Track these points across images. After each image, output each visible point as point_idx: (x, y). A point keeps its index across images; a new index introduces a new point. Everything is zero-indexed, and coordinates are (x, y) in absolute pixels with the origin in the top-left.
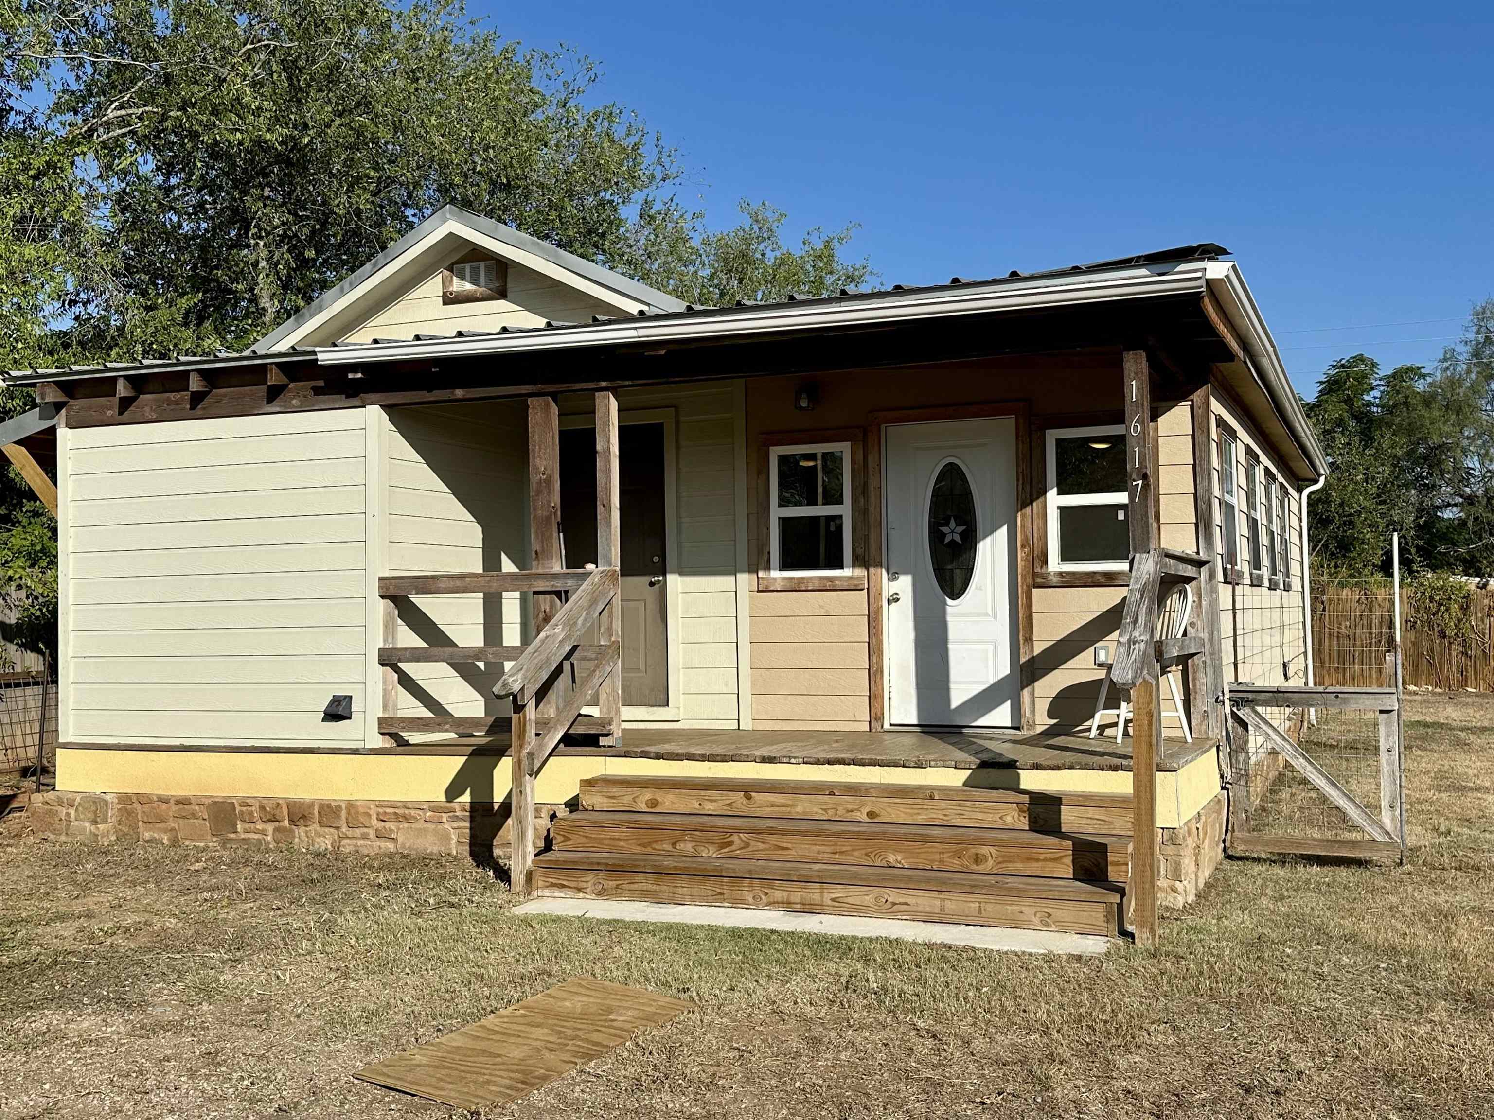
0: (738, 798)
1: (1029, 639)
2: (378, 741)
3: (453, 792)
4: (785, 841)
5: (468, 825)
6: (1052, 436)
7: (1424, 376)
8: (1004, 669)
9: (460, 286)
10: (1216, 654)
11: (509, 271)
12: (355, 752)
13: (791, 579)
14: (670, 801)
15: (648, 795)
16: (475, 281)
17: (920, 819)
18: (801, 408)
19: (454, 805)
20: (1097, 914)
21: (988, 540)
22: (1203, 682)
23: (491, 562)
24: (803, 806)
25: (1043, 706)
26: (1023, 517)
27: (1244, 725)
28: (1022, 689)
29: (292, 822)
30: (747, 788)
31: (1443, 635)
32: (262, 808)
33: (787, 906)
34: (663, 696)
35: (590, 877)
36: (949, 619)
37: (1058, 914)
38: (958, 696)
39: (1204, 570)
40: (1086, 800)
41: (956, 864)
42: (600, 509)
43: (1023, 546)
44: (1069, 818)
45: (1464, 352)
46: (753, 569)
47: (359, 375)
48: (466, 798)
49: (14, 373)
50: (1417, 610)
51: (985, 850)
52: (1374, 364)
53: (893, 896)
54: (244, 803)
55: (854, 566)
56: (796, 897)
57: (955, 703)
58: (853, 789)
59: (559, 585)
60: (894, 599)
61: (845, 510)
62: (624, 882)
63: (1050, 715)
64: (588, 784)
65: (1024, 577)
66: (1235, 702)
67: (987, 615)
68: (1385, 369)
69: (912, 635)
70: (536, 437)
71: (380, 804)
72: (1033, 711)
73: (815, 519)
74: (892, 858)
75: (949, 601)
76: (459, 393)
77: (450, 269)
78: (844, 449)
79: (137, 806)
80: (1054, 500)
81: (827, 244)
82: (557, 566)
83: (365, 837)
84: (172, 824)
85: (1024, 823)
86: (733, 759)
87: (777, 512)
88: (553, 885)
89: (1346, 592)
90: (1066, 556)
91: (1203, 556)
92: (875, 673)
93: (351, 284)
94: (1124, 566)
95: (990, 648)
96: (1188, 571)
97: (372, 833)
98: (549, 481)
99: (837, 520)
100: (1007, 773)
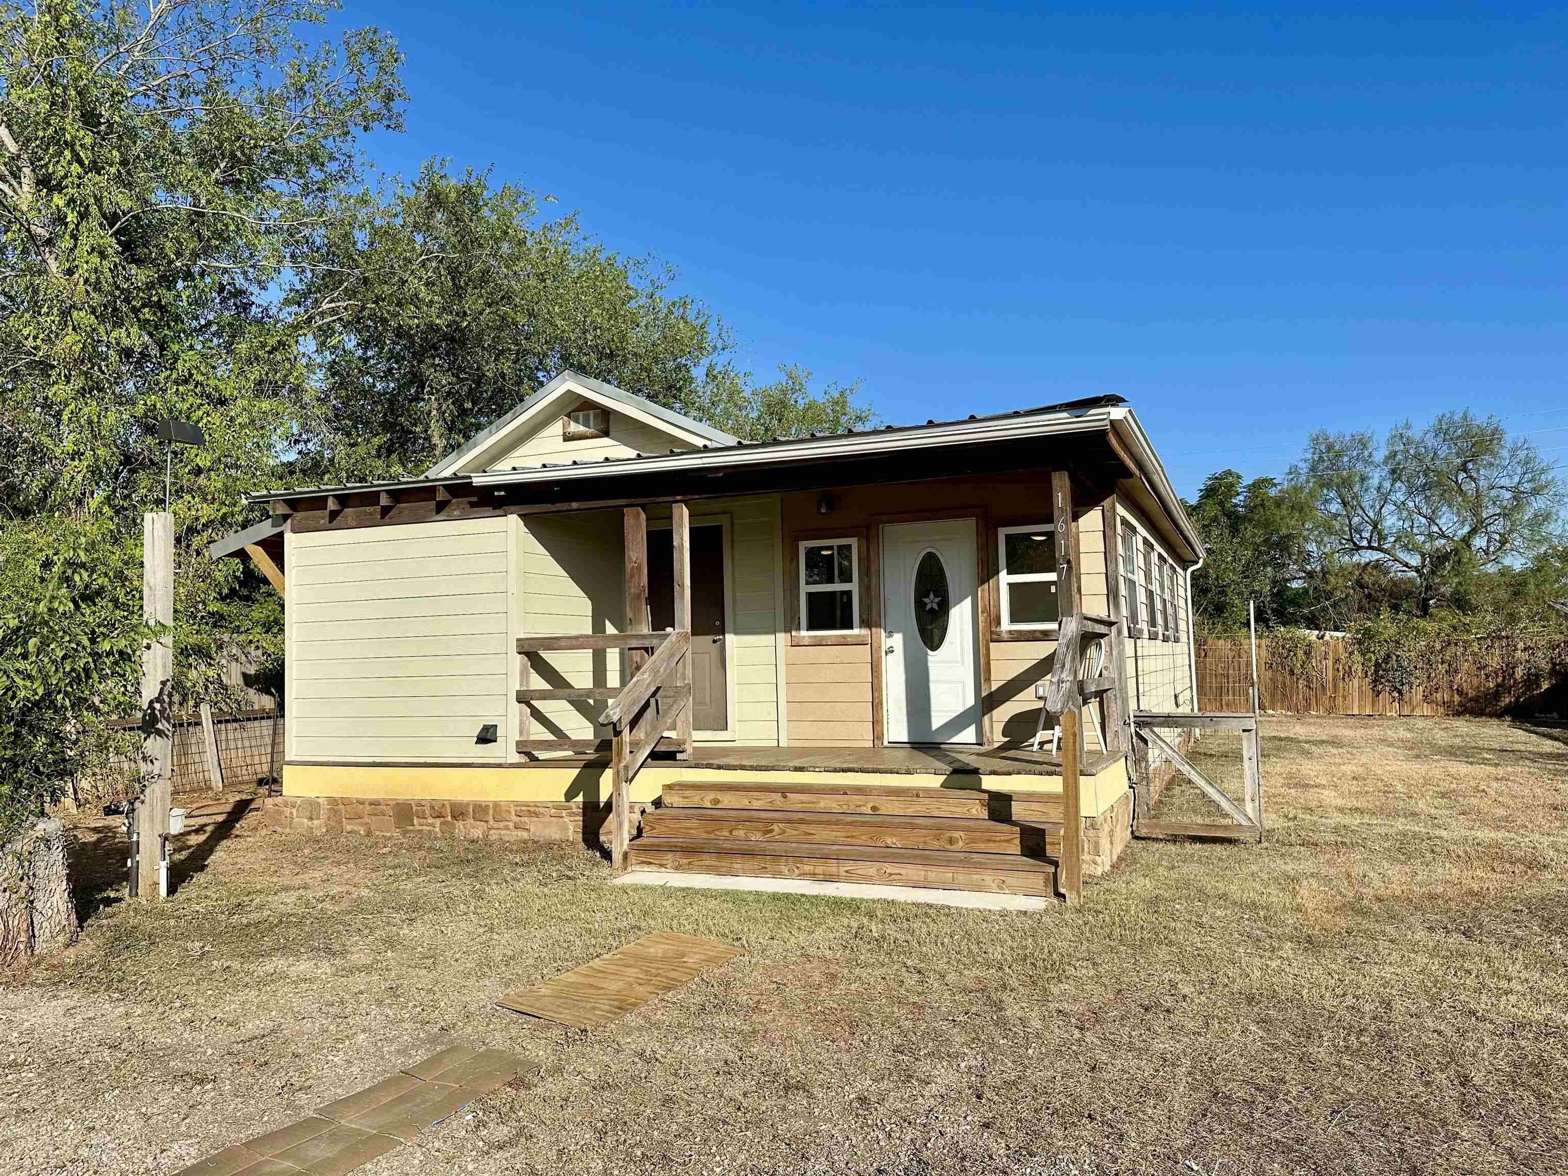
0: (777, 797)
1: (988, 680)
2: (517, 758)
3: (570, 794)
4: (811, 829)
5: (581, 818)
6: (1003, 532)
7: (1275, 485)
8: (971, 701)
9: (575, 428)
10: (1123, 689)
11: (611, 417)
12: (499, 766)
13: (815, 636)
14: (728, 800)
15: (711, 796)
16: (586, 425)
17: (909, 812)
18: (823, 514)
19: (571, 804)
20: (1038, 881)
21: (957, 607)
22: (1114, 709)
23: (598, 627)
24: (825, 803)
25: (999, 728)
26: (983, 590)
27: (1145, 742)
28: (984, 716)
29: (454, 817)
30: (784, 790)
31: (1292, 672)
32: (432, 807)
33: (813, 876)
34: (723, 723)
35: (670, 856)
36: (930, 664)
37: (1009, 881)
38: (938, 720)
39: (1114, 629)
40: (1030, 797)
41: (936, 844)
42: (676, 588)
43: (982, 612)
44: (1018, 810)
45: (1304, 468)
46: (788, 630)
47: (502, 493)
48: (580, 798)
49: (253, 494)
50: (1273, 655)
51: (956, 834)
52: (1239, 477)
53: (890, 868)
54: (419, 804)
55: (860, 627)
56: (819, 870)
57: (935, 727)
58: (860, 790)
59: (647, 643)
60: (890, 651)
61: (853, 587)
62: (694, 860)
63: (1004, 735)
64: (669, 787)
65: (984, 634)
66: (1138, 725)
67: (957, 662)
68: (1247, 481)
69: (903, 677)
70: (630, 536)
71: (517, 804)
72: (992, 732)
73: (833, 594)
74: (889, 841)
75: (930, 652)
76: (575, 505)
77: (568, 416)
78: (853, 542)
79: (341, 806)
80: (1005, 579)
81: (842, 394)
82: (645, 629)
83: (507, 828)
84: (366, 820)
85: (984, 814)
86: (773, 769)
87: (805, 589)
88: (643, 862)
89: (1221, 642)
90: (1014, 619)
91: (1113, 618)
92: (877, 705)
93: (497, 427)
94: (1053, 626)
95: (960, 686)
96: (1102, 629)
97: (511, 825)
98: (639, 568)
99: (849, 594)
100: (972, 777)
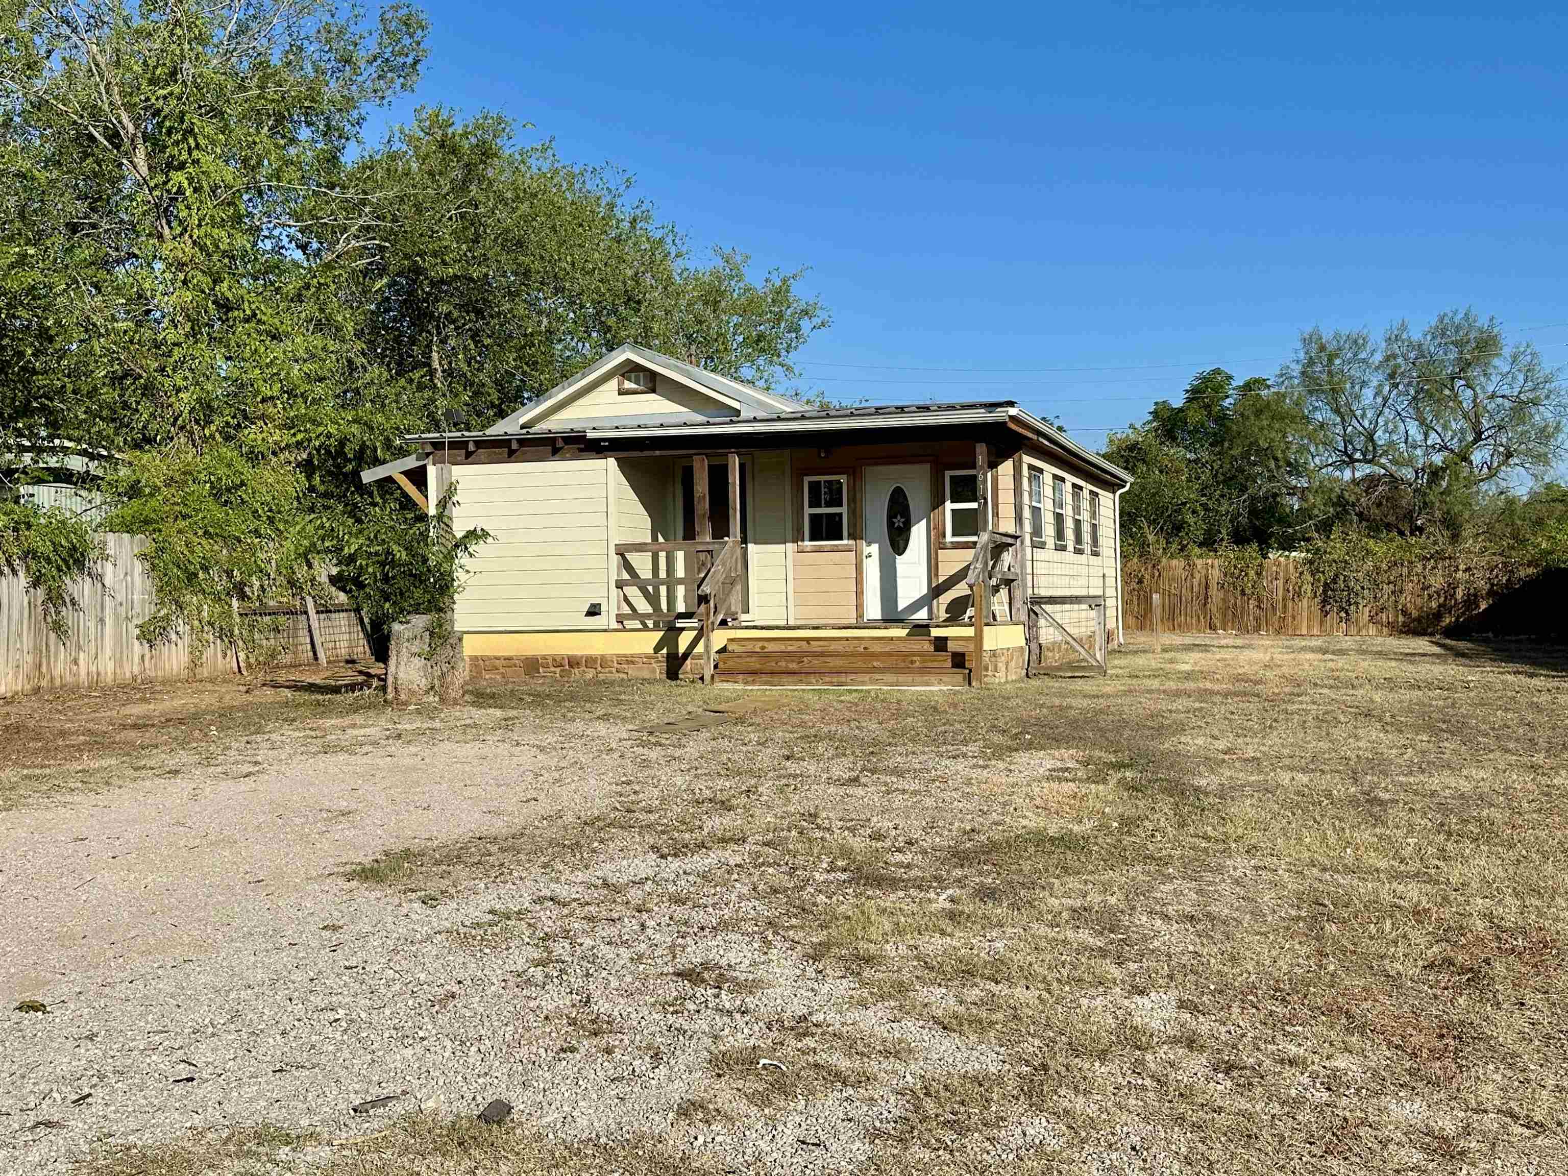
0: (804, 644)
1: (937, 575)
2: (615, 625)
3: (657, 649)
4: (828, 659)
5: (665, 664)
6: (948, 474)
7: (1269, 387)
8: (924, 591)
9: (628, 385)
10: (1024, 580)
11: (658, 378)
12: (605, 631)
13: (815, 546)
14: (771, 647)
15: (760, 644)
16: (637, 383)
17: (887, 649)
18: (822, 458)
19: (658, 655)
20: (959, 678)
21: (917, 526)
22: (1018, 594)
24: (833, 646)
25: (943, 608)
26: (934, 514)
27: (1036, 614)
28: (933, 600)
29: (571, 666)
30: (808, 640)
31: (1243, 593)
32: (554, 660)
33: (831, 683)
34: (747, 609)
35: (741, 676)
36: (897, 565)
37: (945, 679)
38: (902, 604)
39: (1019, 540)
40: (957, 638)
41: (903, 665)
42: (731, 511)
43: (933, 529)
44: (951, 646)
46: (795, 541)
47: (607, 444)
48: (665, 651)
51: (915, 658)
52: (1230, 377)
53: (877, 676)
54: (544, 657)
55: (848, 539)
56: (835, 680)
57: (900, 608)
58: (856, 639)
59: (710, 548)
60: (869, 556)
61: (844, 510)
62: (756, 677)
63: (946, 613)
64: (731, 640)
65: (934, 544)
66: (1032, 603)
67: (916, 563)
68: (1238, 382)
69: (878, 574)
70: (697, 474)
71: (618, 656)
72: (938, 610)
73: (821, 515)
74: (875, 664)
75: (897, 557)
76: (658, 453)
77: (623, 375)
78: (843, 479)
79: (481, 662)
80: (949, 506)
82: (708, 539)
83: (611, 672)
84: (502, 670)
85: (932, 649)
86: (798, 628)
87: (808, 511)
90: (954, 535)
91: (1018, 533)
92: (859, 593)
94: (974, 539)
95: (917, 580)
96: (1010, 541)
97: (614, 670)
98: (704, 497)
99: (840, 515)
100: (925, 629)
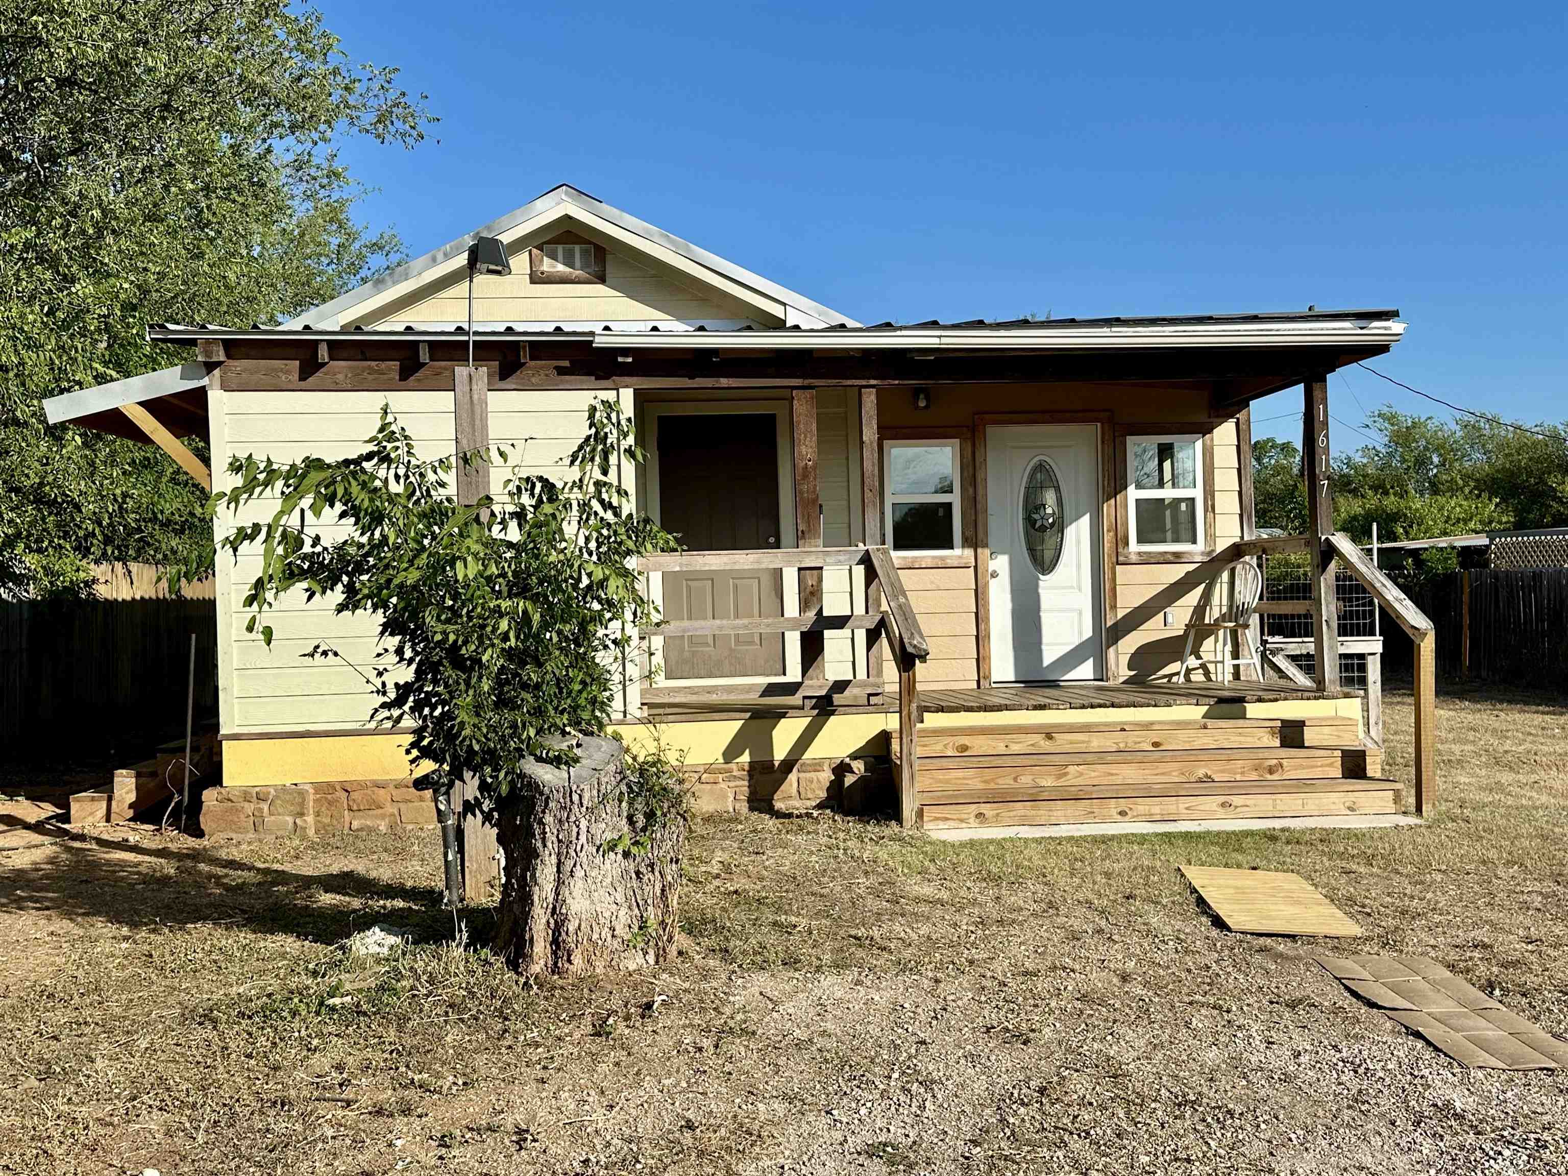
0: (1039, 739)
1: (1114, 607)
2: (640, 711)
3: (730, 753)
5: (746, 783)
6: (1132, 442)
8: (1088, 633)
9: (548, 265)
11: (609, 257)
13: (905, 558)
14: (978, 746)
16: (569, 263)
18: (927, 407)
19: (733, 766)
21: (1074, 525)
25: (1124, 660)
26: (1109, 506)
28: (1108, 647)
30: (1044, 731)
36: (1040, 591)
38: (1050, 655)
40: (1322, 723)
43: (1108, 531)
44: (1313, 735)
48: (745, 758)
55: (963, 547)
56: (1157, 809)
57: (1047, 661)
59: (820, 562)
60: (994, 575)
61: (955, 498)
62: (1003, 811)
63: (1130, 669)
65: (1110, 556)
67: (1072, 587)
69: (1009, 606)
70: (802, 426)
72: (1117, 665)
75: (1041, 577)
77: (539, 248)
80: (1133, 494)
85: (1278, 742)
87: (892, 499)
88: (937, 819)
90: (1140, 541)
92: (982, 639)
95: (1075, 615)
98: (814, 467)
99: (949, 507)
